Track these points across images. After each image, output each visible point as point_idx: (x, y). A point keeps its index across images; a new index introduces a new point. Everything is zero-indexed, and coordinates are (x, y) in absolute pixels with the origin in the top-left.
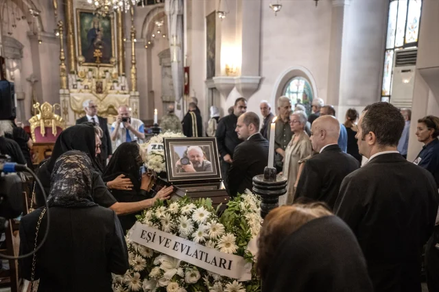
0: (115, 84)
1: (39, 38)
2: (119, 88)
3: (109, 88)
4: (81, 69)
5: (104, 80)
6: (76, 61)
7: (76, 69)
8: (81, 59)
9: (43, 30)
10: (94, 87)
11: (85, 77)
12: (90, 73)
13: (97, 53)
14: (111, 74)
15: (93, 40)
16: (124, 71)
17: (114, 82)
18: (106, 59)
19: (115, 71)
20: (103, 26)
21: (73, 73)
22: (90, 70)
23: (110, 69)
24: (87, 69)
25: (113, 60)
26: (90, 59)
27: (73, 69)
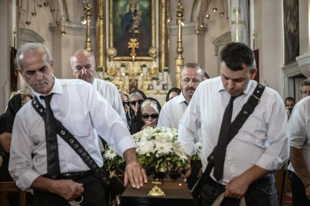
0: (155, 82)
1: (63, 29)
2: (160, 87)
3: (146, 87)
4: (111, 65)
5: (140, 78)
6: (105, 54)
7: (105, 65)
8: (112, 52)
9: (68, 20)
10: (127, 87)
11: (115, 75)
12: (123, 69)
13: (133, 43)
14: (149, 70)
15: (128, 27)
16: (167, 64)
17: (153, 79)
18: (143, 51)
19: (155, 65)
20: (142, 9)
21: (101, 70)
22: (123, 66)
23: (148, 64)
24: (118, 64)
25: (152, 51)
26: (123, 51)
27: (101, 65)
